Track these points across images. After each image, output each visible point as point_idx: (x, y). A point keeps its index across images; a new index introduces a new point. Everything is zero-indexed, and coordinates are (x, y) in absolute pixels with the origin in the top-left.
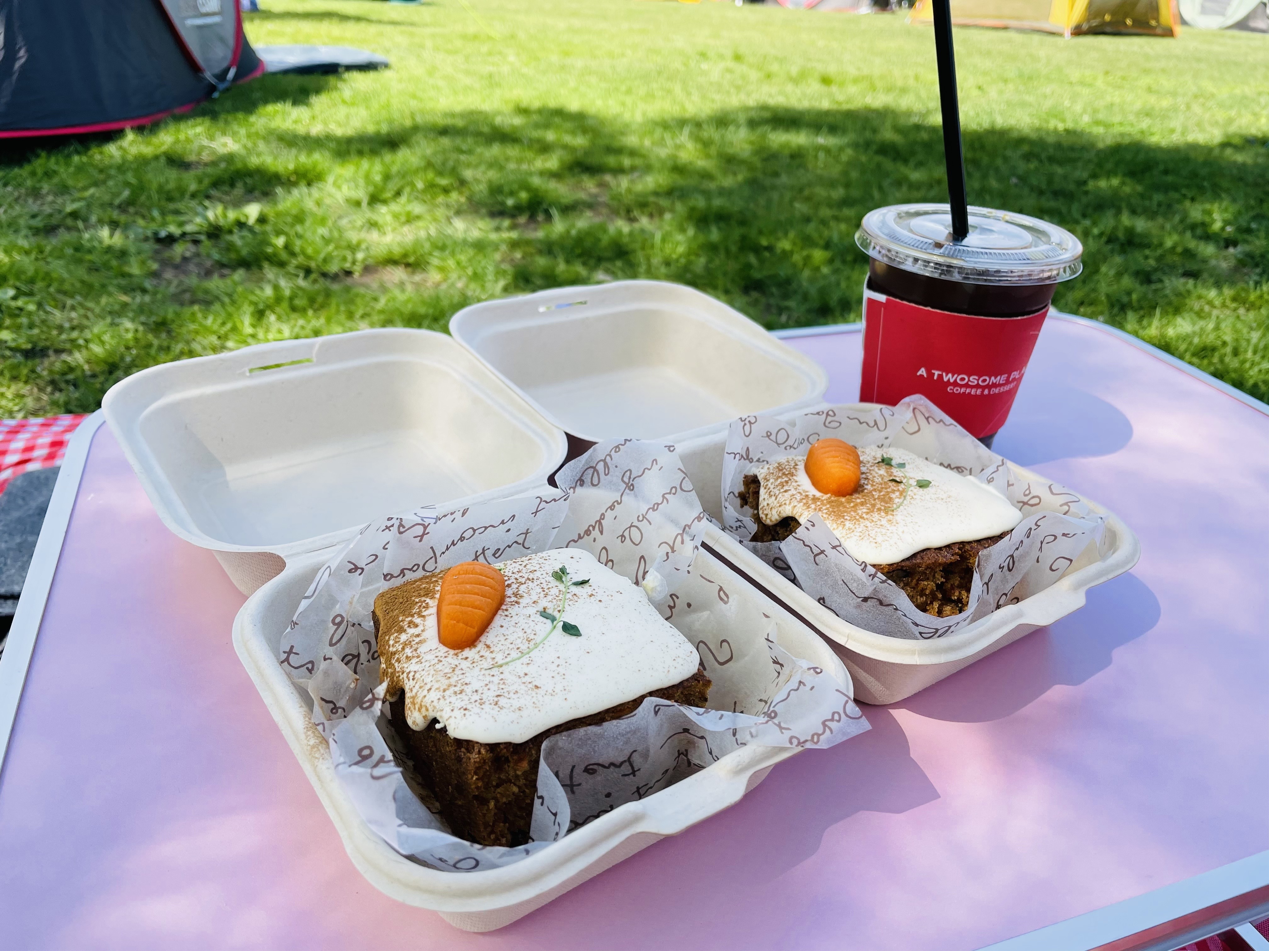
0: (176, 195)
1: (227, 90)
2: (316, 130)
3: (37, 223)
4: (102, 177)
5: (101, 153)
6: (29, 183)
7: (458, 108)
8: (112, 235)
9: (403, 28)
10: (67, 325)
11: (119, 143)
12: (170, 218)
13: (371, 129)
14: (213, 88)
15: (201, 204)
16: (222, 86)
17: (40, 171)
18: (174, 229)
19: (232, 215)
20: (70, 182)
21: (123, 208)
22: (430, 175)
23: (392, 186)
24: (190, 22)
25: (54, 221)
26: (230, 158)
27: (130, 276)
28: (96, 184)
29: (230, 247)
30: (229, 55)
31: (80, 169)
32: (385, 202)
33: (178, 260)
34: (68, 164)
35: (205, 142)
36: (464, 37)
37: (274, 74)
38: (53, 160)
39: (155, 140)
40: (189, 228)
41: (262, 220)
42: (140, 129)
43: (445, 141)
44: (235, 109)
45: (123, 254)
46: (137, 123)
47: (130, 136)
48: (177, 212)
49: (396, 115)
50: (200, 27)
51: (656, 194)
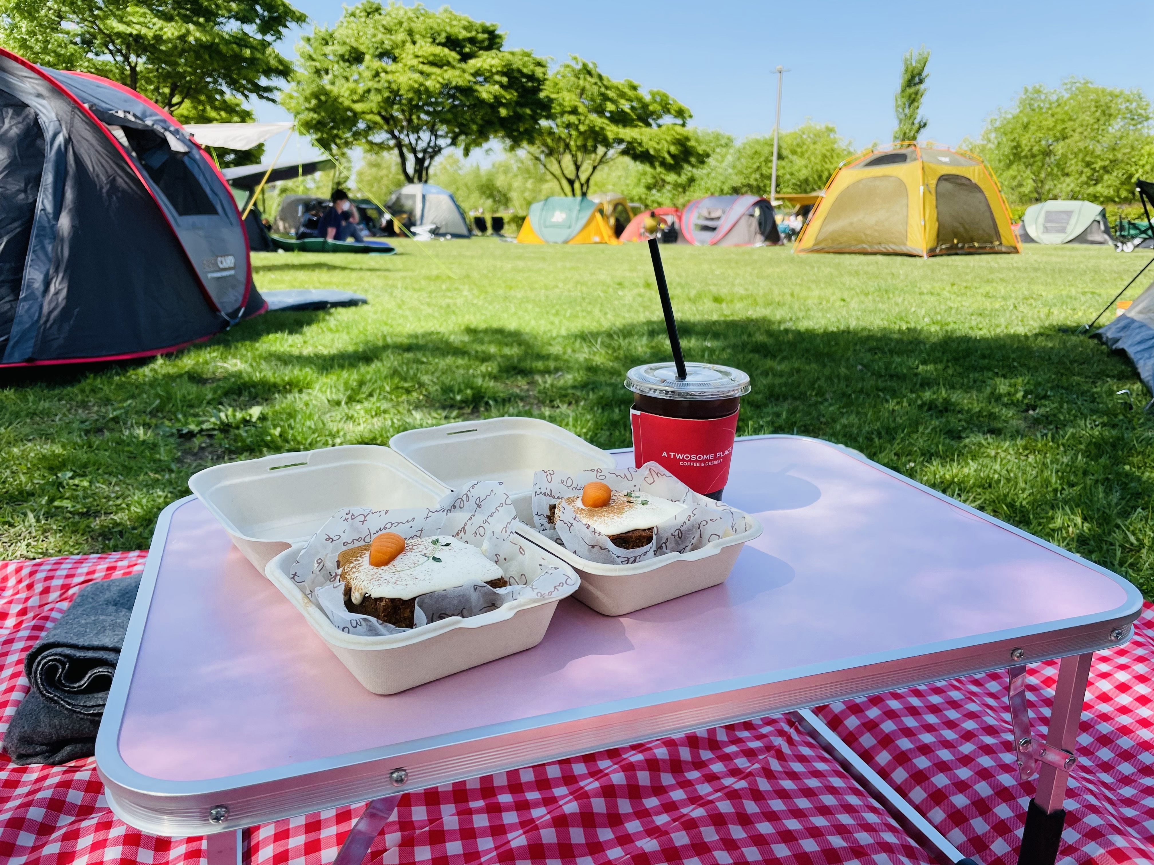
0: (196, 402)
1: (237, 324)
2: (308, 351)
3: (86, 426)
4: (137, 392)
5: (136, 375)
6: (79, 398)
7: (420, 331)
8: (145, 434)
9: (378, 273)
10: (113, 495)
11: (152, 366)
12: (190, 419)
13: (351, 349)
14: (227, 323)
15: (215, 408)
16: (232, 322)
17: (87, 389)
18: (193, 427)
19: (239, 415)
20: (112, 396)
21: (153, 414)
22: (396, 380)
23: (366, 389)
24: (210, 275)
25: (99, 425)
26: (238, 375)
27: (160, 461)
28: (133, 397)
29: (237, 438)
30: (240, 299)
31: (120, 387)
32: (359, 402)
33: (196, 450)
34: (110, 383)
35: (220, 364)
36: (429, 278)
37: (276, 311)
38: (99, 380)
39: (179, 363)
40: (205, 426)
41: (263, 418)
42: (168, 356)
43: (410, 355)
44: (243, 339)
45: (154, 447)
46: (165, 351)
47: (160, 361)
48: (196, 415)
49: (370, 338)
50: (218, 279)
51: (574, 387)
